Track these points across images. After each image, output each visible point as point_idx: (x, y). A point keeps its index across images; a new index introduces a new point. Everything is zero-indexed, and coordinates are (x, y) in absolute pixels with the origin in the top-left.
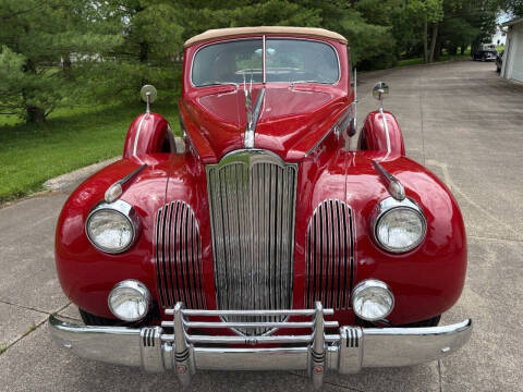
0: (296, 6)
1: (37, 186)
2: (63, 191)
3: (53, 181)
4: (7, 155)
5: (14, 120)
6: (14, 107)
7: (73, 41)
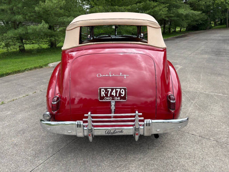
0: (156, 4)
1: (46, 65)
2: (53, 67)
3: (51, 64)
4: (41, 57)
5: (45, 46)
6: (46, 42)
7: (65, 20)
